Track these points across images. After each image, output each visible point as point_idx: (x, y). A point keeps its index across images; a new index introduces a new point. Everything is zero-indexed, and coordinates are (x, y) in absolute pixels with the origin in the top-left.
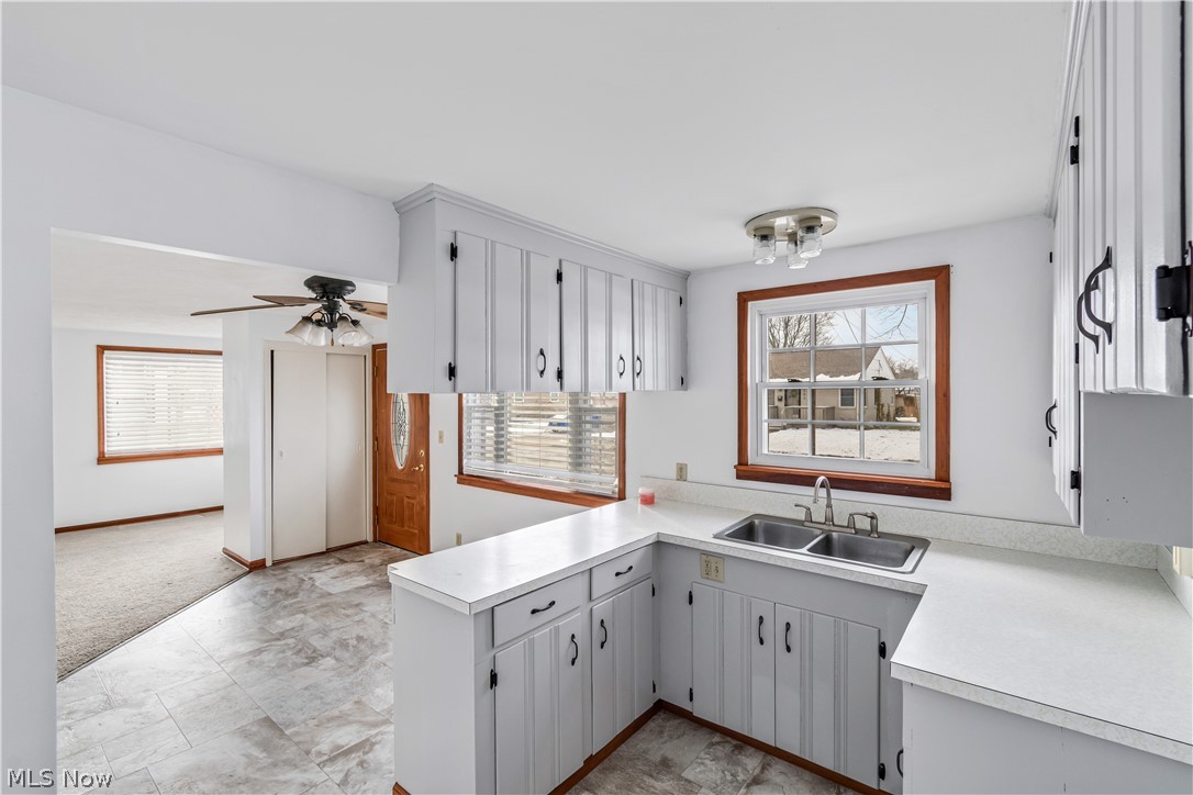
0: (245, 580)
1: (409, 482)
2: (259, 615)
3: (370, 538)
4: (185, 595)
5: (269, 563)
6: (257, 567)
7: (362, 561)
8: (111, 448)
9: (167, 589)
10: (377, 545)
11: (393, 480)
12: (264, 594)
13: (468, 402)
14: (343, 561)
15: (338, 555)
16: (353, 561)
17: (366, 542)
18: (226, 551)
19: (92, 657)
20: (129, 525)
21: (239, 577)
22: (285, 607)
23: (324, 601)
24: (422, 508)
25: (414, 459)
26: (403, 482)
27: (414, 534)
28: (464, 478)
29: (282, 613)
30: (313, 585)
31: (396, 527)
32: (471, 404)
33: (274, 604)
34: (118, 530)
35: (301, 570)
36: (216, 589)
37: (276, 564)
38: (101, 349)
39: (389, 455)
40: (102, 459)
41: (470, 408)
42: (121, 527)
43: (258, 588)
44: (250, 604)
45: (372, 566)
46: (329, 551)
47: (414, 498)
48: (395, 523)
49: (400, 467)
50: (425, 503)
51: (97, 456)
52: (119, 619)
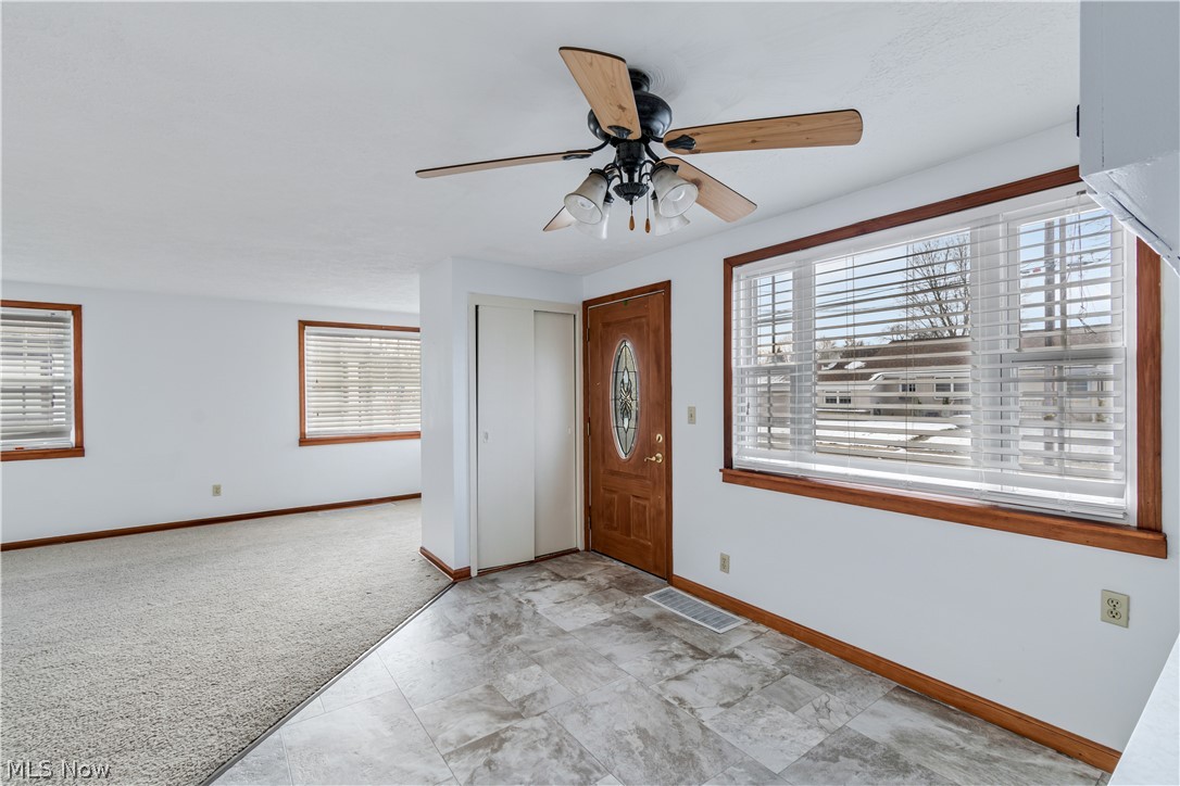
0: (451, 595)
1: (637, 477)
2: (480, 660)
3: (581, 546)
4: (386, 612)
5: (474, 573)
6: (461, 576)
7: (583, 579)
8: (311, 430)
9: (366, 601)
10: (591, 555)
11: (613, 473)
12: (478, 621)
13: (738, 364)
14: (559, 578)
15: (549, 565)
16: (571, 578)
17: (576, 551)
18: (423, 551)
19: (282, 715)
20: (327, 512)
21: (444, 590)
22: (510, 649)
23: (559, 643)
24: (660, 513)
25: (646, 447)
26: (629, 476)
27: (646, 548)
28: (732, 473)
29: (511, 660)
30: (535, 613)
31: (617, 534)
32: (743, 365)
33: (496, 641)
34: (317, 516)
35: (513, 586)
36: (420, 607)
37: (483, 573)
38: (303, 324)
39: (607, 440)
40: (304, 441)
41: (742, 371)
42: (320, 513)
43: (470, 610)
44: (464, 638)
45: (599, 588)
46: (539, 561)
47: (646, 499)
48: (616, 529)
49: (623, 456)
50: (664, 506)
51: (298, 437)
52: (314, 646)
